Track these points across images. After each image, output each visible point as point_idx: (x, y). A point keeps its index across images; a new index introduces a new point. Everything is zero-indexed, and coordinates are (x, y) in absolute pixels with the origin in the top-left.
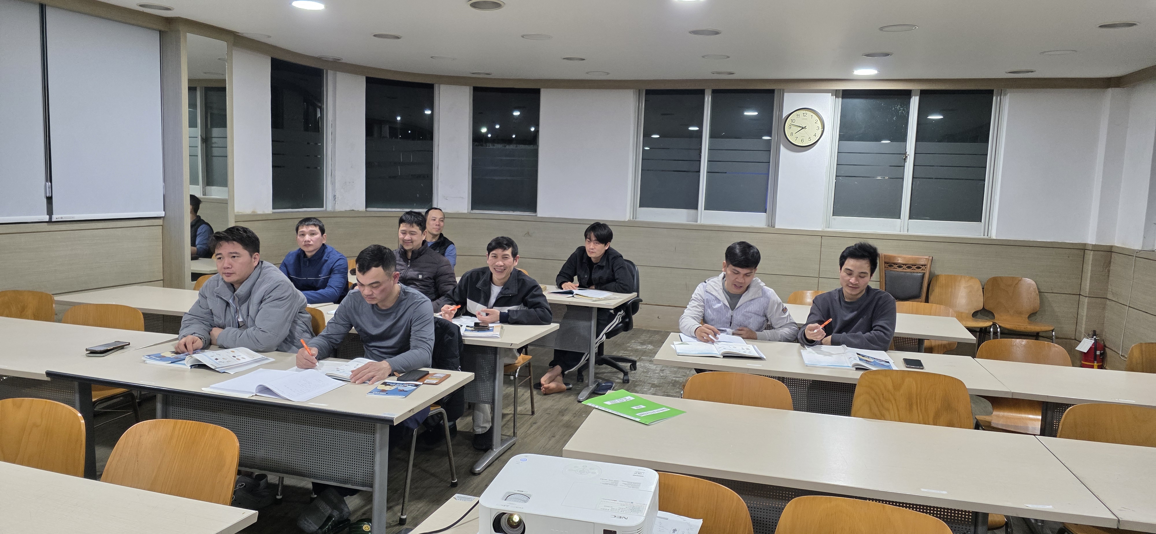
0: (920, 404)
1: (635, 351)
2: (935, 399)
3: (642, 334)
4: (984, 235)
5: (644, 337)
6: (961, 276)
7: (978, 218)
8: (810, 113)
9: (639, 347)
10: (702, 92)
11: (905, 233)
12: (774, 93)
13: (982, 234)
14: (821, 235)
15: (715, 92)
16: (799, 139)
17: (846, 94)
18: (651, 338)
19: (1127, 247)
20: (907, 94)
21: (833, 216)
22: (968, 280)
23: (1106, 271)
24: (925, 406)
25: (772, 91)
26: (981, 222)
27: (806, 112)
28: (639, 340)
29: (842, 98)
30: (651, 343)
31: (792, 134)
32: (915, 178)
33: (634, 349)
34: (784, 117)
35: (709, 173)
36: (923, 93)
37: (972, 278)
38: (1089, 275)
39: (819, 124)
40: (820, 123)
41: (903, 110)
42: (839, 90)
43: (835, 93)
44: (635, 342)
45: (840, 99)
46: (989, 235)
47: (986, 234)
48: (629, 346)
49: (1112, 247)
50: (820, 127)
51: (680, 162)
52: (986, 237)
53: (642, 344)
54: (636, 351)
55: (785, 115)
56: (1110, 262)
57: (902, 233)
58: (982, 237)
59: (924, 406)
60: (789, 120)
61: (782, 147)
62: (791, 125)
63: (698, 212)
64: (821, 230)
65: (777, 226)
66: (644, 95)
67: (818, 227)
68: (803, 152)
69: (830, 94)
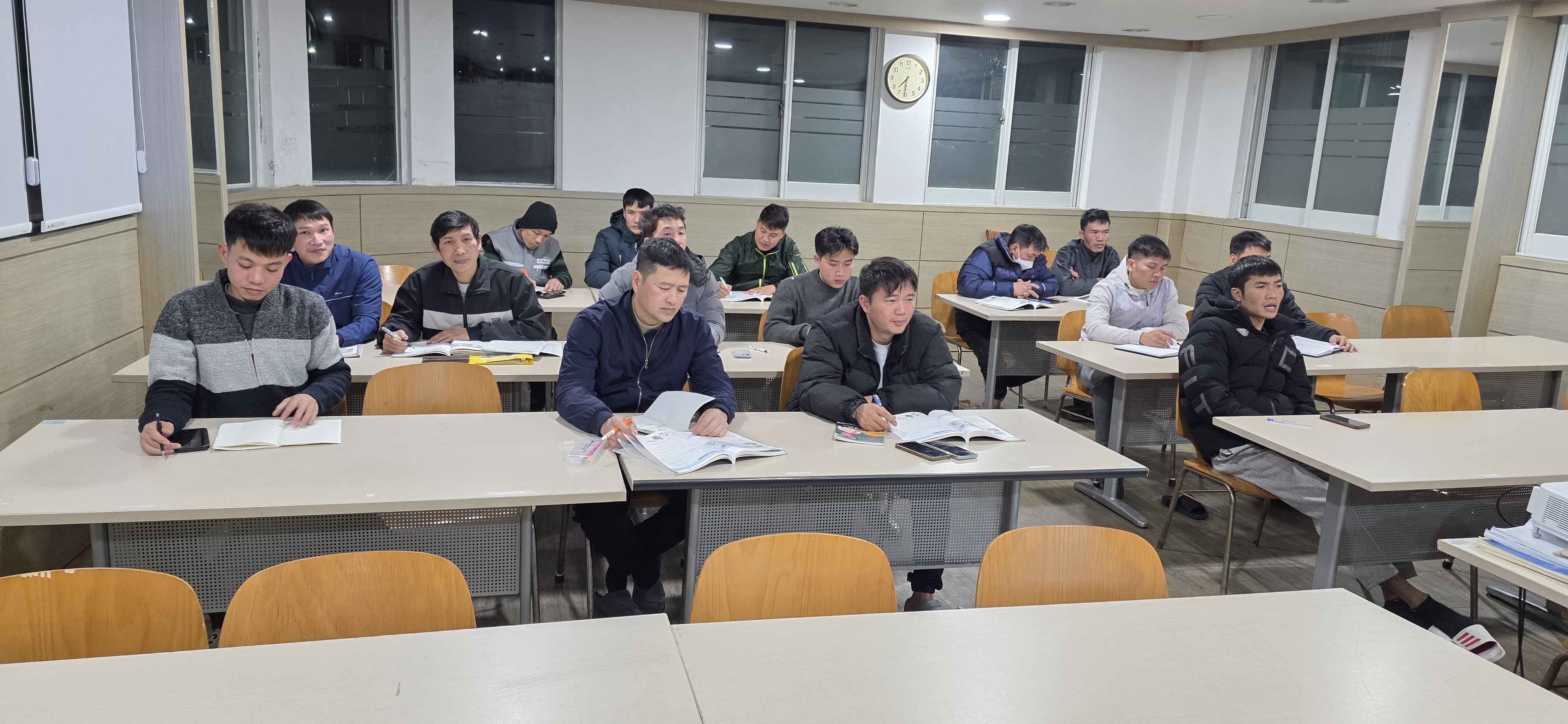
4: (1071, 206)
7: (1067, 188)
8: (913, 61)
10: (783, 24)
11: (1002, 206)
12: (869, 32)
13: (1068, 205)
15: (799, 24)
16: (903, 93)
17: (945, 40)
19: (1207, 216)
20: (1004, 45)
21: (930, 187)
23: (1180, 240)
25: (866, 30)
26: (1069, 191)
27: (911, 59)
29: (941, 44)
31: (894, 86)
32: (1012, 143)
34: (884, 65)
35: (792, 133)
36: (1024, 45)
39: (924, 75)
41: (1001, 63)
42: (939, 34)
43: (937, 37)
46: (1078, 205)
47: (1074, 204)
55: (886, 60)
56: (1185, 230)
57: (998, 206)
60: (892, 69)
61: (882, 102)
62: (895, 74)
63: (779, 184)
64: (921, 204)
65: (875, 201)
66: (708, 21)
67: (918, 201)
68: (907, 108)
69: (935, 39)
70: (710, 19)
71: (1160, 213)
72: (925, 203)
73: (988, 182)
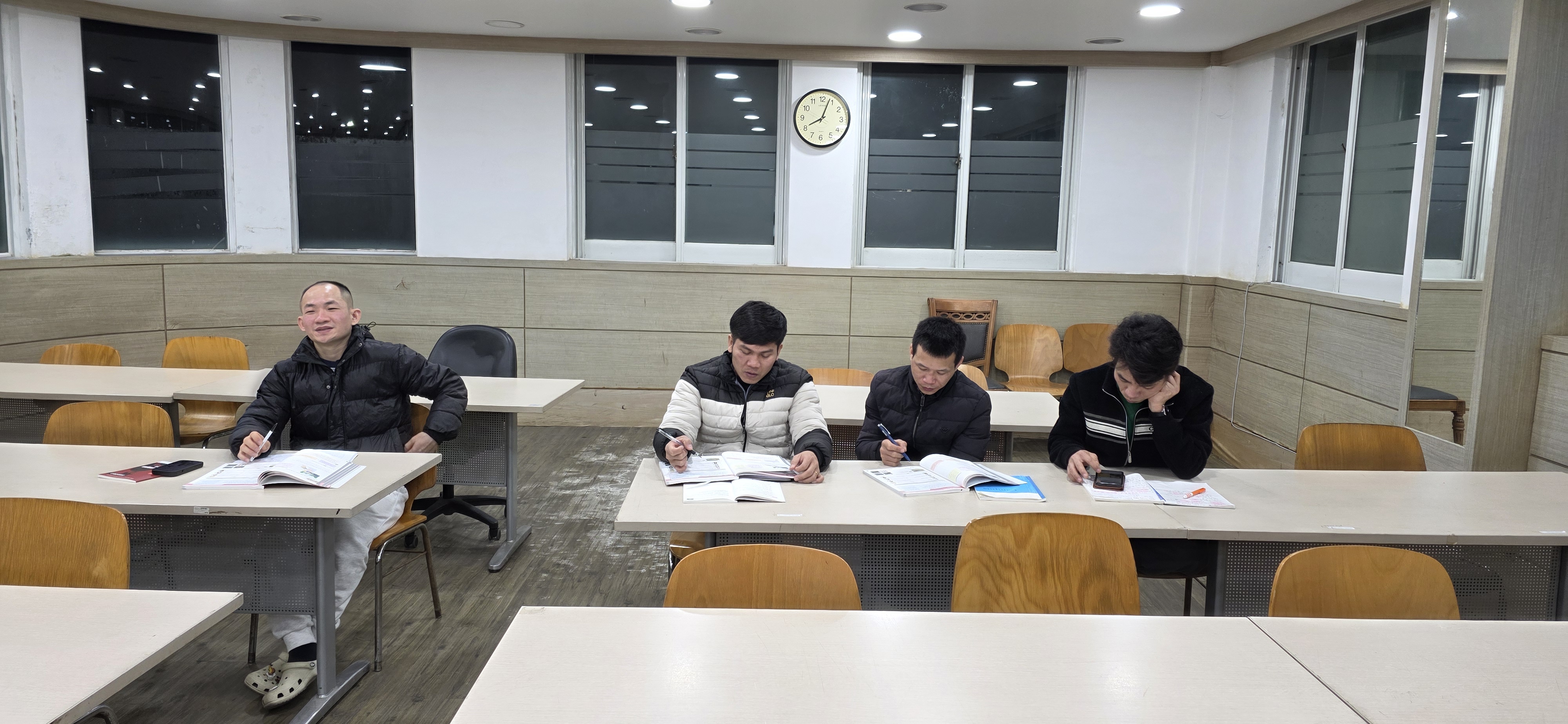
0: (1058, 569)
1: (588, 466)
2: (1080, 558)
3: (598, 436)
4: (1060, 269)
5: (602, 440)
6: (1034, 325)
7: (1053, 246)
8: (828, 96)
9: (594, 459)
10: (671, 62)
11: (962, 268)
12: (777, 66)
13: (1058, 268)
14: (851, 275)
15: (691, 61)
16: (816, 136)
17: (878, 70)
18: (613, 442)
19: (1235, 279)
20: (957, 71)
21: (865, 247)
22: (1043, 331)
23: (1209, 311)
24: (1065, 570)
25: (774, 63)
26: (1056, 250)
27: (824, 95)
28: (594, 446)
29: (872, 76)
30: (612, 450)
31: (805, 128)
32: (972, 191)
33: (586, 463)
34: (793, 102)
35: (689, 186)
36: (980, 70)
37: (1048, 327)
38: (1189, 317)
39: (843, 113)
40: (844, 111)
41: (954, 94)
42: (868, 63)
43: (863, 67)
44: (588, 451)
45: (870, 78)
46: (1066, 268)
47: (1063, 268)
48: (577, 459)
49: (1216, 279)
50: (845, 118)
51: (645, 168)
52: (1062, 271)
53: (599, 452)
54: (590, 465)
56: (1214, 299)
58: (1058, 270)
59: (1063, 570)
60: (800, 107)
61: (792, 148)
62: (805, 113)
63: (676, 245)
64: (850, 268)
65: (789, 265)
66: (583, 62)
67: (845, 262)
68: (822, 154)
69: (856, 69)
70: (586, 63)
71: (1183, 277)
72: (856, 266)
73: (947, 240)
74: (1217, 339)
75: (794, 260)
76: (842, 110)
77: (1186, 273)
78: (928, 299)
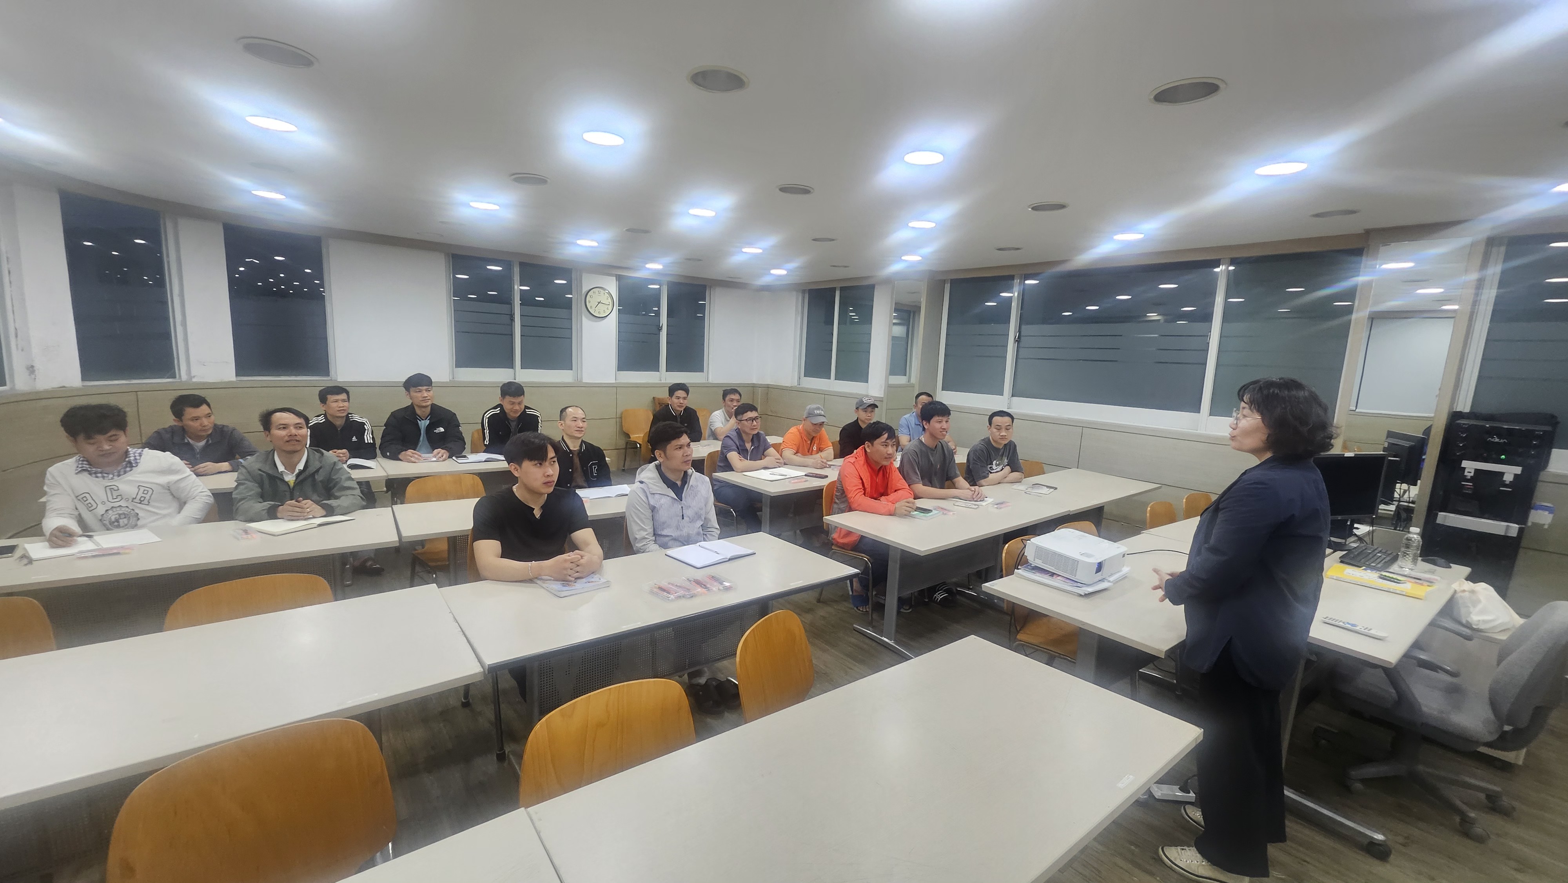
7: (702, 370)
8: (603, 291)
10: (510, 264)
11: (665, 382)
13: (705, 380)
14: (616, 387)
15: (522, 264)
16: (597, 311)
17: (621, 278)
21: (618, 371)
25: (572, 270)
26: (704, 372)
27: (601, 290)
31: (591, 307)
32: (668, 343)
34: (583, 293)
35: (522, 336)
36: (673, 285)
39: (610, 300)
42: (619, 275)
46: (709, 381)
47: (707, 380)
49: (768, 385)
50: (611, 303)
52: (707, 382)
55: (585, 290)
56: (768, 394)
57: (662, 381)
58: (705, 382)
60: (588, 296)
61: (583, 318)
62: (591, 299)
63: (515, 371)
64: (614, 382)
65: (584, 381)
66: (451, 259)
67: (612, 380)
68: (601, 321)
69: (615, 278)
70: (453, 257)
71: (754, 384)
72: (617, 381)
73: (656, 367)
74: (771, 411)
75: (586, 379)
76: (609, 298)
77: (754, 382)
78: (654, 398)
